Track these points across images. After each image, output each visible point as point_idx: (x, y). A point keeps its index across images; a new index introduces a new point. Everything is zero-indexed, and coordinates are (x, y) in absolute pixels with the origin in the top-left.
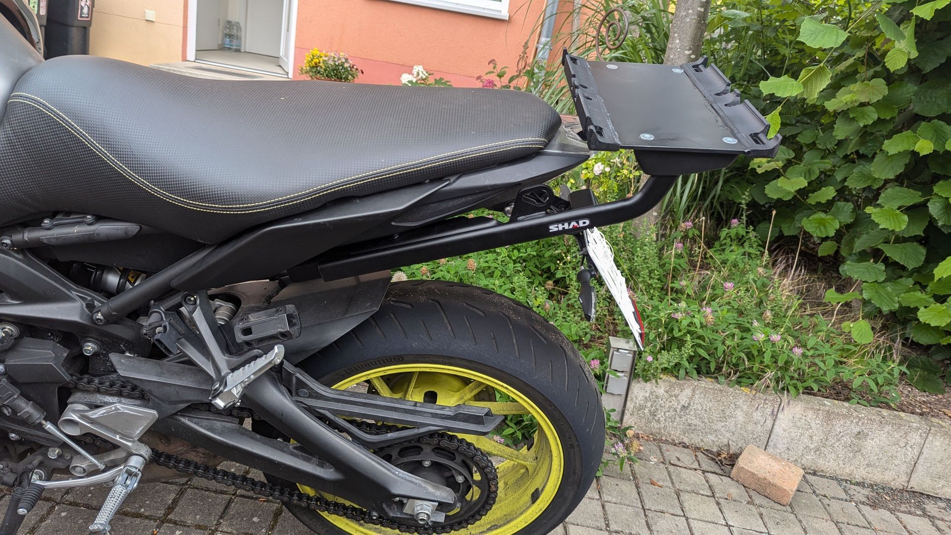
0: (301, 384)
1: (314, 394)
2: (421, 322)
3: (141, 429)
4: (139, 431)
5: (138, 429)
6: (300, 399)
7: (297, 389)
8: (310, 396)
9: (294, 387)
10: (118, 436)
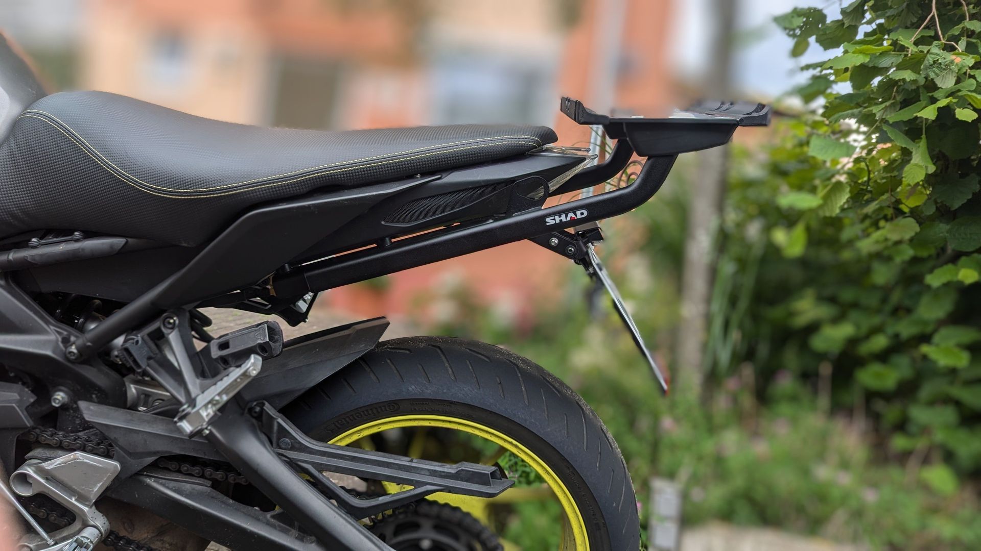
0: (283, 432)
1: (297, 446)
2: (420, 367)
3: (99, 485)
4: (96, 490)
5: (96, 486)
6: (281, 451)
7: (279, 439)
8: (293, 448)
9: (275, 435)
10: (74, 499)
